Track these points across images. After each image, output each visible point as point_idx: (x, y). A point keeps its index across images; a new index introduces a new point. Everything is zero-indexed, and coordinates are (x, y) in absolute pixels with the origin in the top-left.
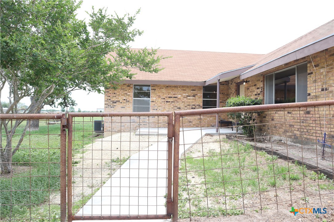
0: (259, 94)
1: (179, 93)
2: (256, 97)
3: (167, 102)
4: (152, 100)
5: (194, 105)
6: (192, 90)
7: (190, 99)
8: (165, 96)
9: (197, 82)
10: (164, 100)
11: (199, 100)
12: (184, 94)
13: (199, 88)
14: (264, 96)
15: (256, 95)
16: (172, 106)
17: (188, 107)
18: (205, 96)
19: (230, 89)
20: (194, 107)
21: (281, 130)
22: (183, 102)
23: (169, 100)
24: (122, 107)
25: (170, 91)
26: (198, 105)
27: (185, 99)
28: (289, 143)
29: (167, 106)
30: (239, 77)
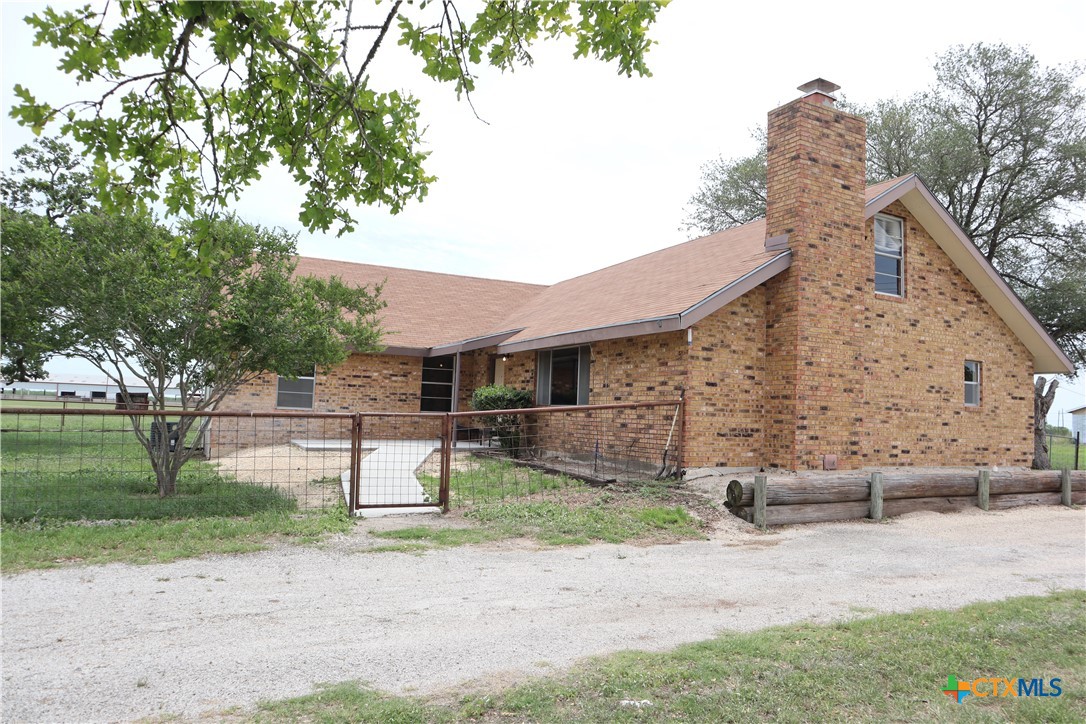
0: (528, 381)
1: (374, 368)
2: (524, 385)
3: (349, 385)
4: (318, 382)
5: (403, 394)
6: (401, 363)
7: (396, 382)
8: (347, 373)
9: (414, 349)
10: (343, 382)
11: (415, 386)
12: (385, 372)
13: (416, 360)
14: (535, 386)
15: (523, 382)
16: (360, 396)
17: (392, 397)
18: (426, 376)
19: (477, 364)
20: (404, 397)
21: (557, 441)
22: (381, 387)
23: (354, 383)
24: (253, 395)
25: (357, 364)
26: (412, 394)
27: (387, 381)
28: (567, 460)
29: (350, 395)
30: (496, 347)
